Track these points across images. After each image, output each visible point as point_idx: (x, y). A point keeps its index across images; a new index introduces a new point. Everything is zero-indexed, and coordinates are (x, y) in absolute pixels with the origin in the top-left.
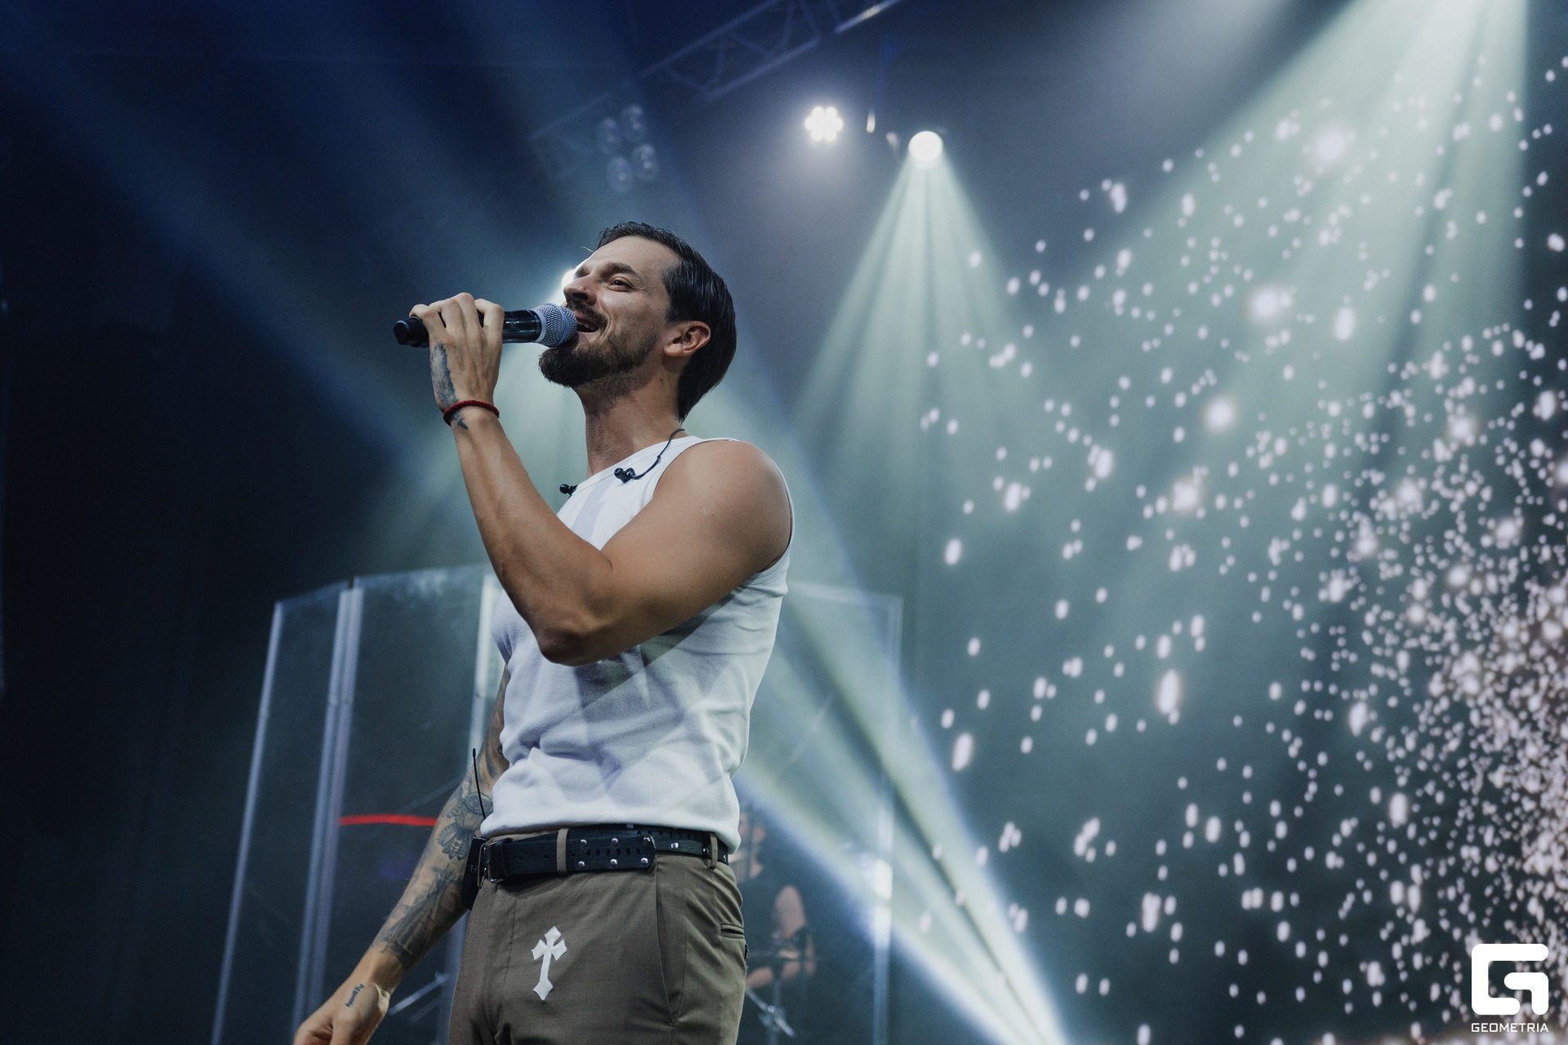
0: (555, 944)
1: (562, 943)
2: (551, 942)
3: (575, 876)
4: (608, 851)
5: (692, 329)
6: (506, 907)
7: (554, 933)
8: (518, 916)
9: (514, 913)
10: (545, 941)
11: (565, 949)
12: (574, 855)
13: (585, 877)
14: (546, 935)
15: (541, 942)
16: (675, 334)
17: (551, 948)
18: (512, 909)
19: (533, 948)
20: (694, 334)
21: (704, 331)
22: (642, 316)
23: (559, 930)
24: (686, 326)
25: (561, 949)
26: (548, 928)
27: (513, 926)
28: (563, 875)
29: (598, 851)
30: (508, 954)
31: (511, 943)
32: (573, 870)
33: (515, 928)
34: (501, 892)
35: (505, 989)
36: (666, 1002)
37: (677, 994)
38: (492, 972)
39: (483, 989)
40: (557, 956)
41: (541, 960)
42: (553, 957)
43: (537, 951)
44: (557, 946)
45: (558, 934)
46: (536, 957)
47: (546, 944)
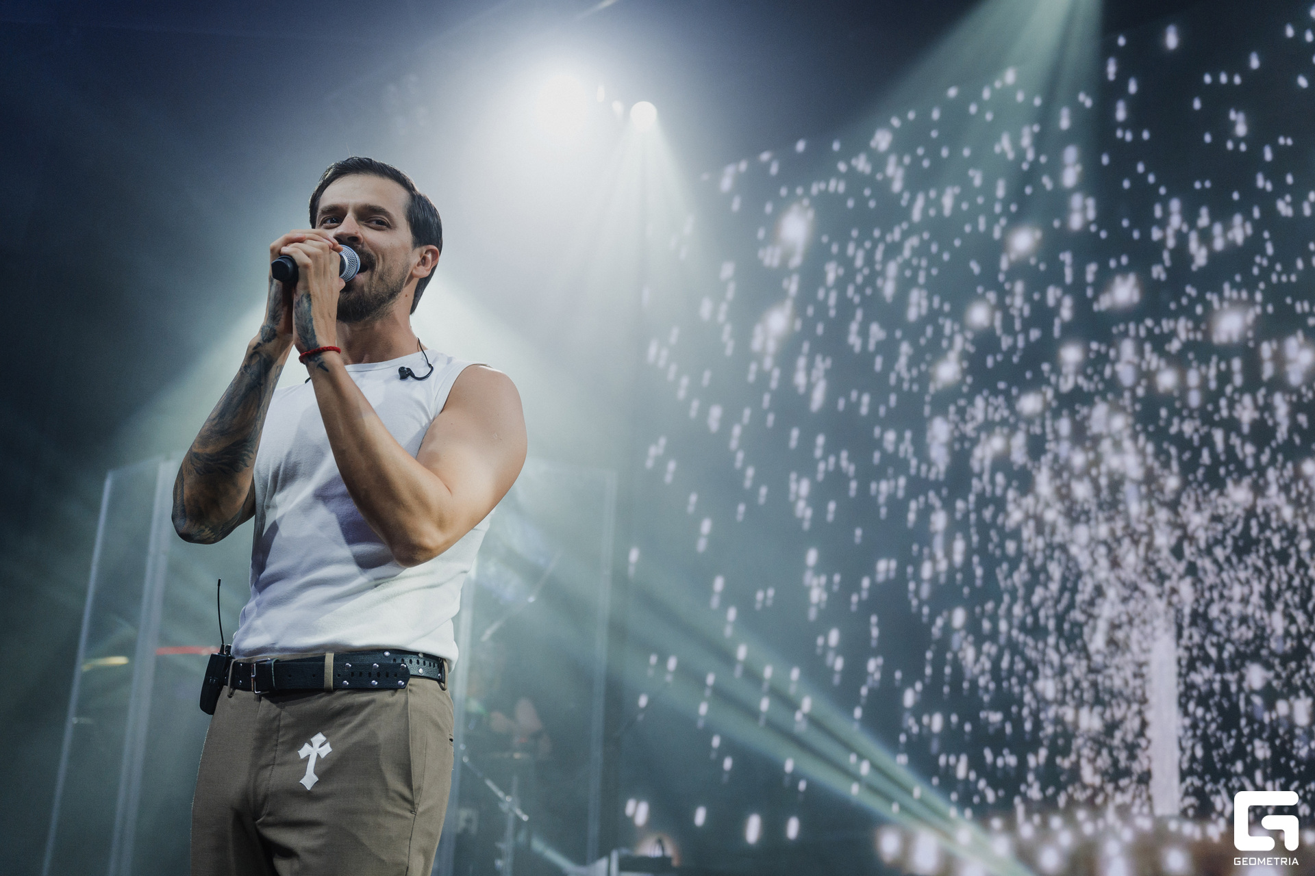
0: (321, 746)
1: (328, 745)
2: (316, 745)
3: (338, 693)
4: (370, 674)
5: (427, 252)
6: (272, 716)
7: (319, 738)
8: (282, 723)
9: (279, 720)
10: (311, 745)
11: (330, 750)
12: (340, 675)
13: (348, 693)
14: (311, 740)
15: (307, 746)
17: (317, 748)
18: (277, 717)
19: (299, 750)
20: (429, 256)
23: (324, 736)
24: (424, 250)
25: (326, 750)
26: (313, 734)
27: (278, 731)
28: (329, 691)
29: (361, 673)
30: (273, 754)
31: (277, 745)
32: (338, 687)
33: (281, 733)
34: (265, 702)
35: (271, 782)
36: (413, 795)
37: (419, 788)
38: (258, 768)
39: (249, 782)
40: (323, 755)
41: (307, 759)
42: (318, 756)
43: (304, 752)
44: (322, 748)
45: (323, 739)
46: (302, 756)
47: (312, 746)
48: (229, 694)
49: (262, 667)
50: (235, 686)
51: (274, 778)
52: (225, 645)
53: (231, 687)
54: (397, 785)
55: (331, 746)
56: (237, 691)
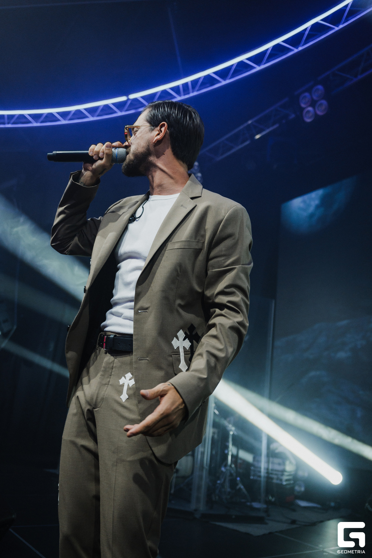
0: (130, 380)
1: (133, 379)
2: (128, 378)
5: (161, 127)
6: (110, 361)
7: (129, 375)
8: (115, 365)
11: (134, 382)
14: (126, 375)
15: (123, 378)
16: (155, 133)
18: (113, 362)
19: (120, 379)
21: (164, 125)
23: (132, 374)
26: (127, 373)
30: (109, 380)
31: (111, 375)
33: (113, 370)
34: (108, 355)
35: (106, 393)
38: (102, 385)
39: (96, 390)
40: (130, 385)
41: (123, 385)
42: (128, 385)
43: (122, 381)
44: (130, 381)
45: (131, 376)
46: (121, 383)
47: (126, 379)
50: (99, 345)
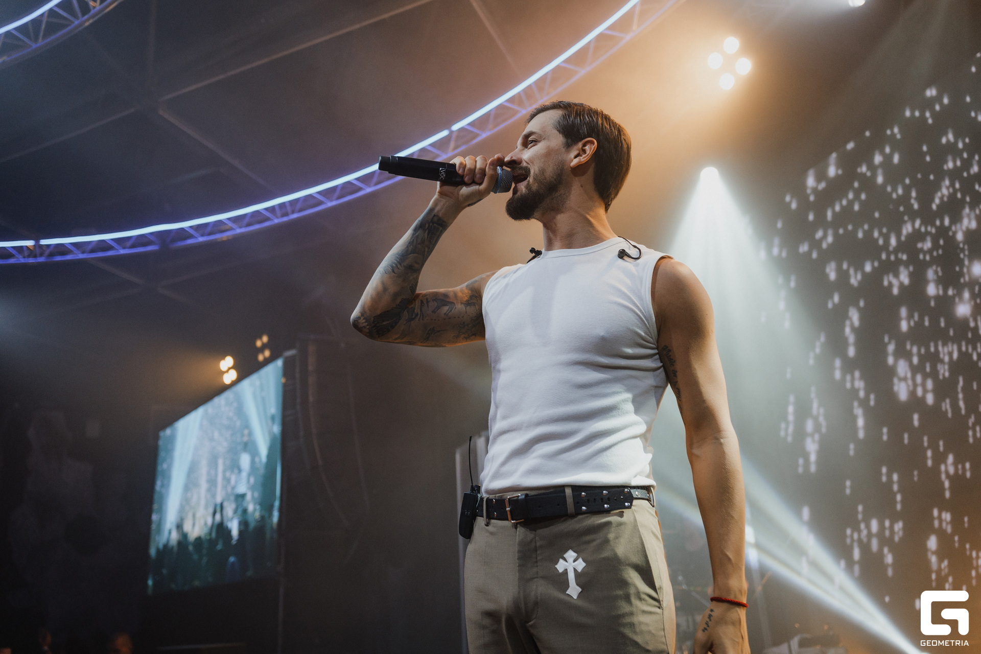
0: (575, 561)
1: (580, 560)
2: (571, 560)
3: (580, 517)
4: (602, 499)
5: (584, 145)
6: (528, 539)
7: (571, 555)
8: (538, 544)
9: (536, 542)
10: (565, 560)
11: (584, 564)
12: (578, 503)
13: (587, 517)
14: (565, 556)
15: (561, 561)
16: (574, 153)
17: (572, 563)
18: (533, 540)
19: (556, 564)
20: (587, 148)
21: (592, 143)
22: (549, 153)
23: (575, 552)
24: (580, 145)
25: (581, 565)
26: (566, 551)
27: (536, 551)
28: (573, 516)
29: (595, 499)
30: (535, 570)
31: (537, 562)
32: (579, 513)
33: (538, 552)
34: (521, 530)
35: (538, 592)
36: (657, 593)
37: (660, 588)
38: (524, 581)
39: (519, 592)
40: (580, 569)
41: (566, 572)
42: (575, 570)
43: (561, 566)
44: (576, 563)
45: (575, 555)
46: (561, 570)
47: (567, 561)
48: (486, 523)
49: (514, 502)
50: (490, 517)
51: (540, 589)
52: (474, 485)
53: (487, 518)
54: (643, 587)
55: (584, 561)
56: (493, 521)
